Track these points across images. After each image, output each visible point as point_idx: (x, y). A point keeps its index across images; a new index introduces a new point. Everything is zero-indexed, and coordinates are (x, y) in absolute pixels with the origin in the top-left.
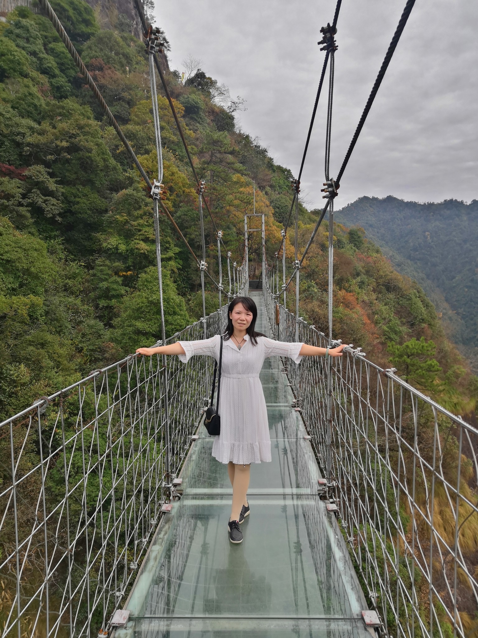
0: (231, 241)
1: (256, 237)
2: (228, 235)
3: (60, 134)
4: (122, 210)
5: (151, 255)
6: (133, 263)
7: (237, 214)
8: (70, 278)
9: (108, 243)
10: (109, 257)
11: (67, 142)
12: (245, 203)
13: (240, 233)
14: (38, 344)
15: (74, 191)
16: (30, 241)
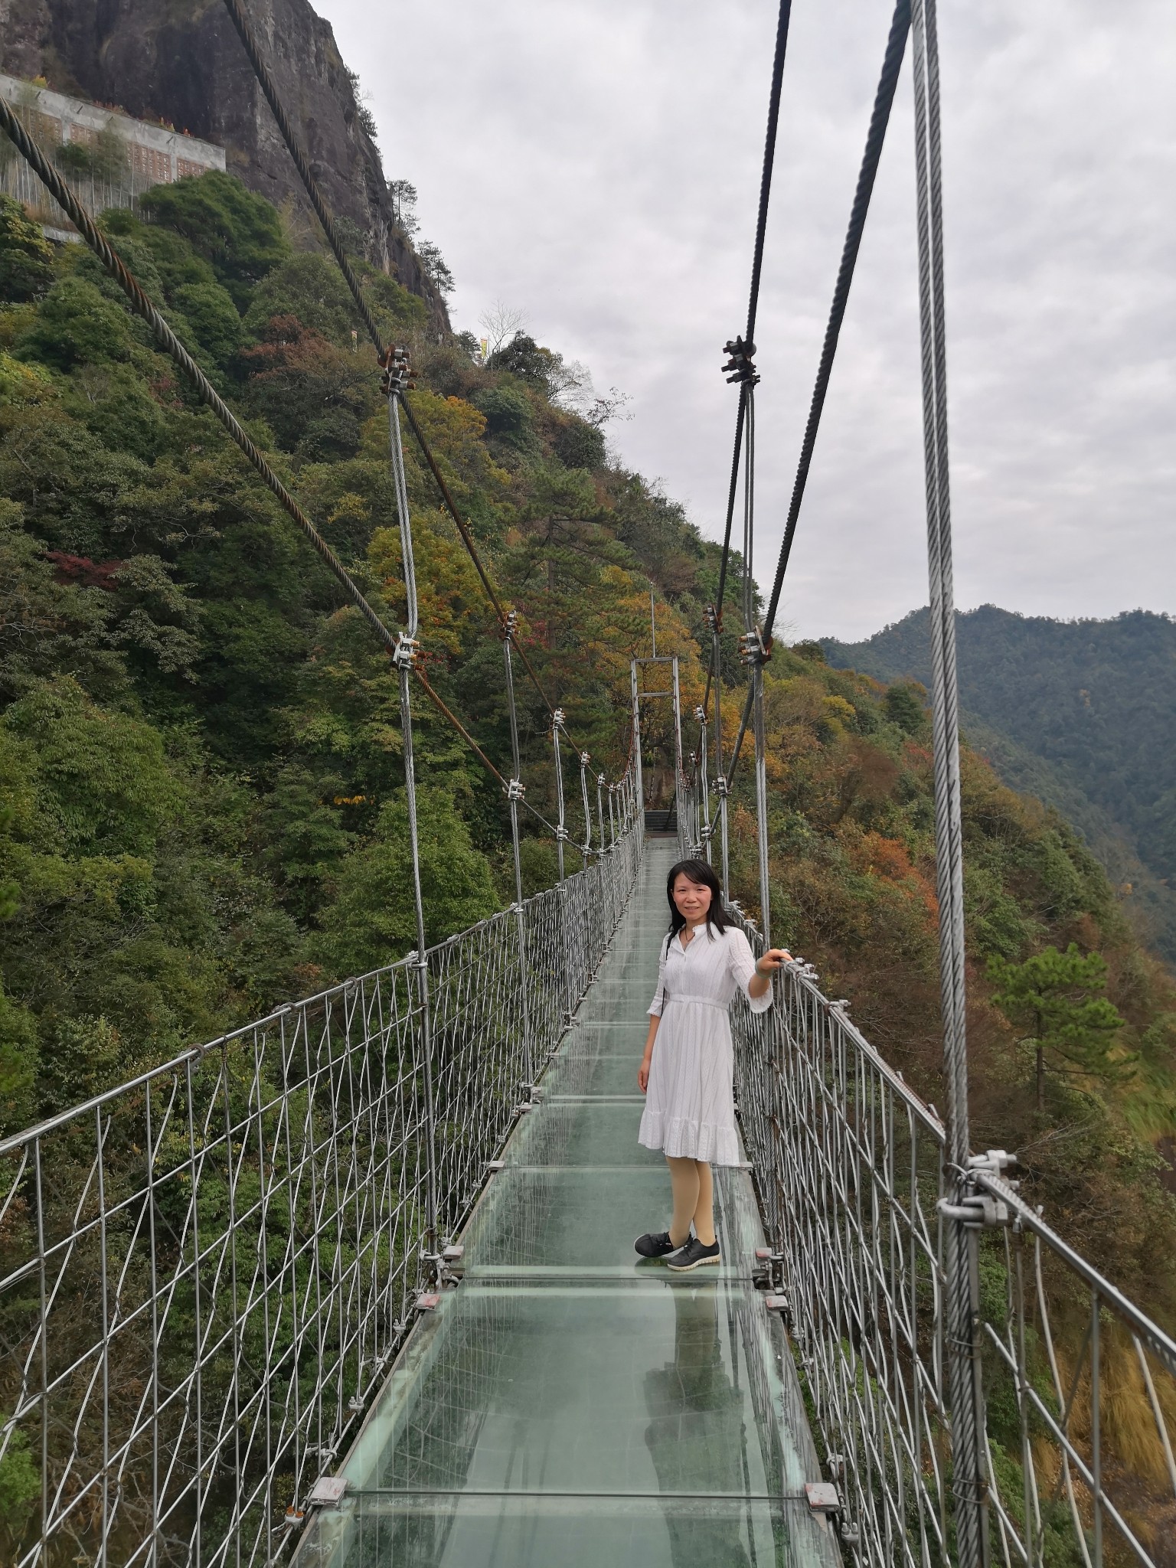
0: (599, 720)
1: (660, 710)
2: (593, 706)
3: (199, 484)
4: (340, 653)
6: (368, 775)
7: (613, 658)
8: (216, 814)
9: (308, 731)
10: (310, 763)
11: (214, 501)
12: (631, 632)
13: (622, 700)
14: (141, 970)
15: (227, 612)
16: (125, 728)
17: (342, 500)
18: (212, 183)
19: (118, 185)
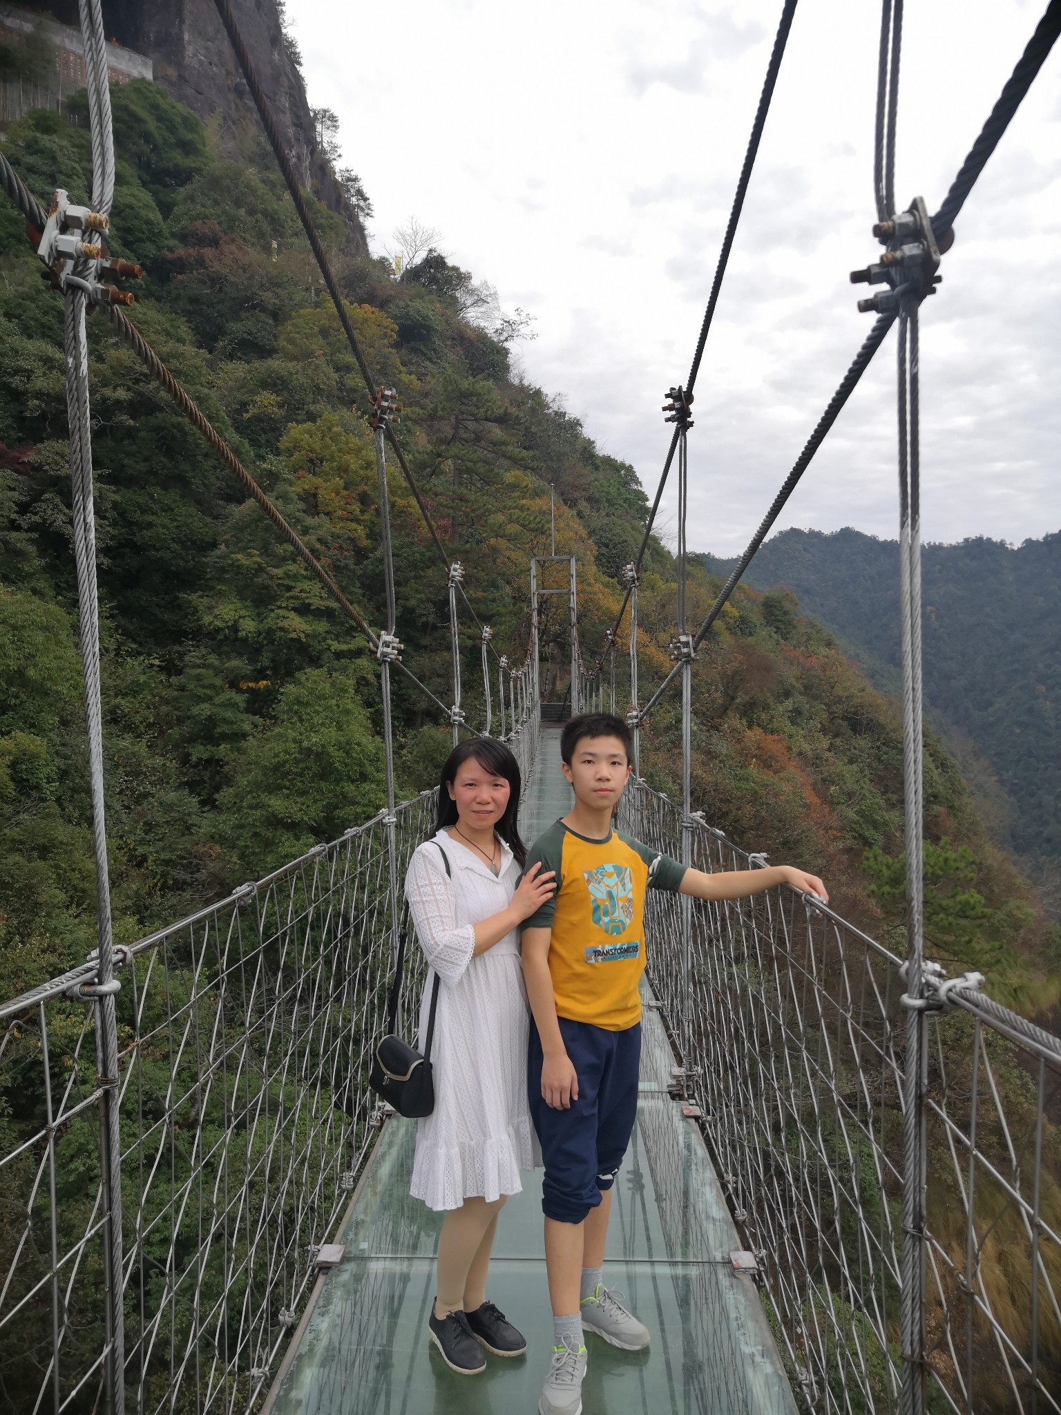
0: (499, 614)
1: (557, 608)
2: (494, 600)
3: (114, 374)
4: (249, 541)
5: (314, 643)
6: (273, 661)
7: (513, 556)
8: (125, 695)
9: (216, 617)
10: (217, 650)
11: (129, 389)
12: (532, 530)
13: (521, 597)
14: (33, 849)
15: (141, 500)
16: (28, 607)
17: (257, 398)
18: (137, 90)
19: (47, 88)
